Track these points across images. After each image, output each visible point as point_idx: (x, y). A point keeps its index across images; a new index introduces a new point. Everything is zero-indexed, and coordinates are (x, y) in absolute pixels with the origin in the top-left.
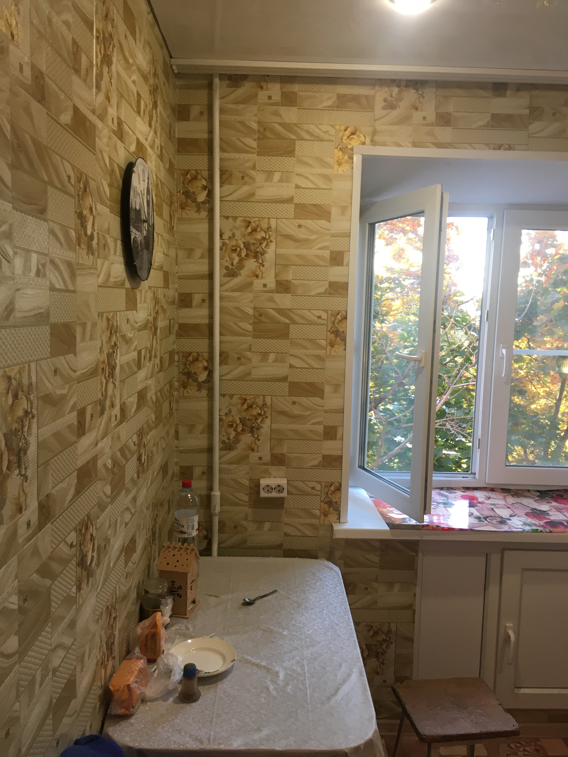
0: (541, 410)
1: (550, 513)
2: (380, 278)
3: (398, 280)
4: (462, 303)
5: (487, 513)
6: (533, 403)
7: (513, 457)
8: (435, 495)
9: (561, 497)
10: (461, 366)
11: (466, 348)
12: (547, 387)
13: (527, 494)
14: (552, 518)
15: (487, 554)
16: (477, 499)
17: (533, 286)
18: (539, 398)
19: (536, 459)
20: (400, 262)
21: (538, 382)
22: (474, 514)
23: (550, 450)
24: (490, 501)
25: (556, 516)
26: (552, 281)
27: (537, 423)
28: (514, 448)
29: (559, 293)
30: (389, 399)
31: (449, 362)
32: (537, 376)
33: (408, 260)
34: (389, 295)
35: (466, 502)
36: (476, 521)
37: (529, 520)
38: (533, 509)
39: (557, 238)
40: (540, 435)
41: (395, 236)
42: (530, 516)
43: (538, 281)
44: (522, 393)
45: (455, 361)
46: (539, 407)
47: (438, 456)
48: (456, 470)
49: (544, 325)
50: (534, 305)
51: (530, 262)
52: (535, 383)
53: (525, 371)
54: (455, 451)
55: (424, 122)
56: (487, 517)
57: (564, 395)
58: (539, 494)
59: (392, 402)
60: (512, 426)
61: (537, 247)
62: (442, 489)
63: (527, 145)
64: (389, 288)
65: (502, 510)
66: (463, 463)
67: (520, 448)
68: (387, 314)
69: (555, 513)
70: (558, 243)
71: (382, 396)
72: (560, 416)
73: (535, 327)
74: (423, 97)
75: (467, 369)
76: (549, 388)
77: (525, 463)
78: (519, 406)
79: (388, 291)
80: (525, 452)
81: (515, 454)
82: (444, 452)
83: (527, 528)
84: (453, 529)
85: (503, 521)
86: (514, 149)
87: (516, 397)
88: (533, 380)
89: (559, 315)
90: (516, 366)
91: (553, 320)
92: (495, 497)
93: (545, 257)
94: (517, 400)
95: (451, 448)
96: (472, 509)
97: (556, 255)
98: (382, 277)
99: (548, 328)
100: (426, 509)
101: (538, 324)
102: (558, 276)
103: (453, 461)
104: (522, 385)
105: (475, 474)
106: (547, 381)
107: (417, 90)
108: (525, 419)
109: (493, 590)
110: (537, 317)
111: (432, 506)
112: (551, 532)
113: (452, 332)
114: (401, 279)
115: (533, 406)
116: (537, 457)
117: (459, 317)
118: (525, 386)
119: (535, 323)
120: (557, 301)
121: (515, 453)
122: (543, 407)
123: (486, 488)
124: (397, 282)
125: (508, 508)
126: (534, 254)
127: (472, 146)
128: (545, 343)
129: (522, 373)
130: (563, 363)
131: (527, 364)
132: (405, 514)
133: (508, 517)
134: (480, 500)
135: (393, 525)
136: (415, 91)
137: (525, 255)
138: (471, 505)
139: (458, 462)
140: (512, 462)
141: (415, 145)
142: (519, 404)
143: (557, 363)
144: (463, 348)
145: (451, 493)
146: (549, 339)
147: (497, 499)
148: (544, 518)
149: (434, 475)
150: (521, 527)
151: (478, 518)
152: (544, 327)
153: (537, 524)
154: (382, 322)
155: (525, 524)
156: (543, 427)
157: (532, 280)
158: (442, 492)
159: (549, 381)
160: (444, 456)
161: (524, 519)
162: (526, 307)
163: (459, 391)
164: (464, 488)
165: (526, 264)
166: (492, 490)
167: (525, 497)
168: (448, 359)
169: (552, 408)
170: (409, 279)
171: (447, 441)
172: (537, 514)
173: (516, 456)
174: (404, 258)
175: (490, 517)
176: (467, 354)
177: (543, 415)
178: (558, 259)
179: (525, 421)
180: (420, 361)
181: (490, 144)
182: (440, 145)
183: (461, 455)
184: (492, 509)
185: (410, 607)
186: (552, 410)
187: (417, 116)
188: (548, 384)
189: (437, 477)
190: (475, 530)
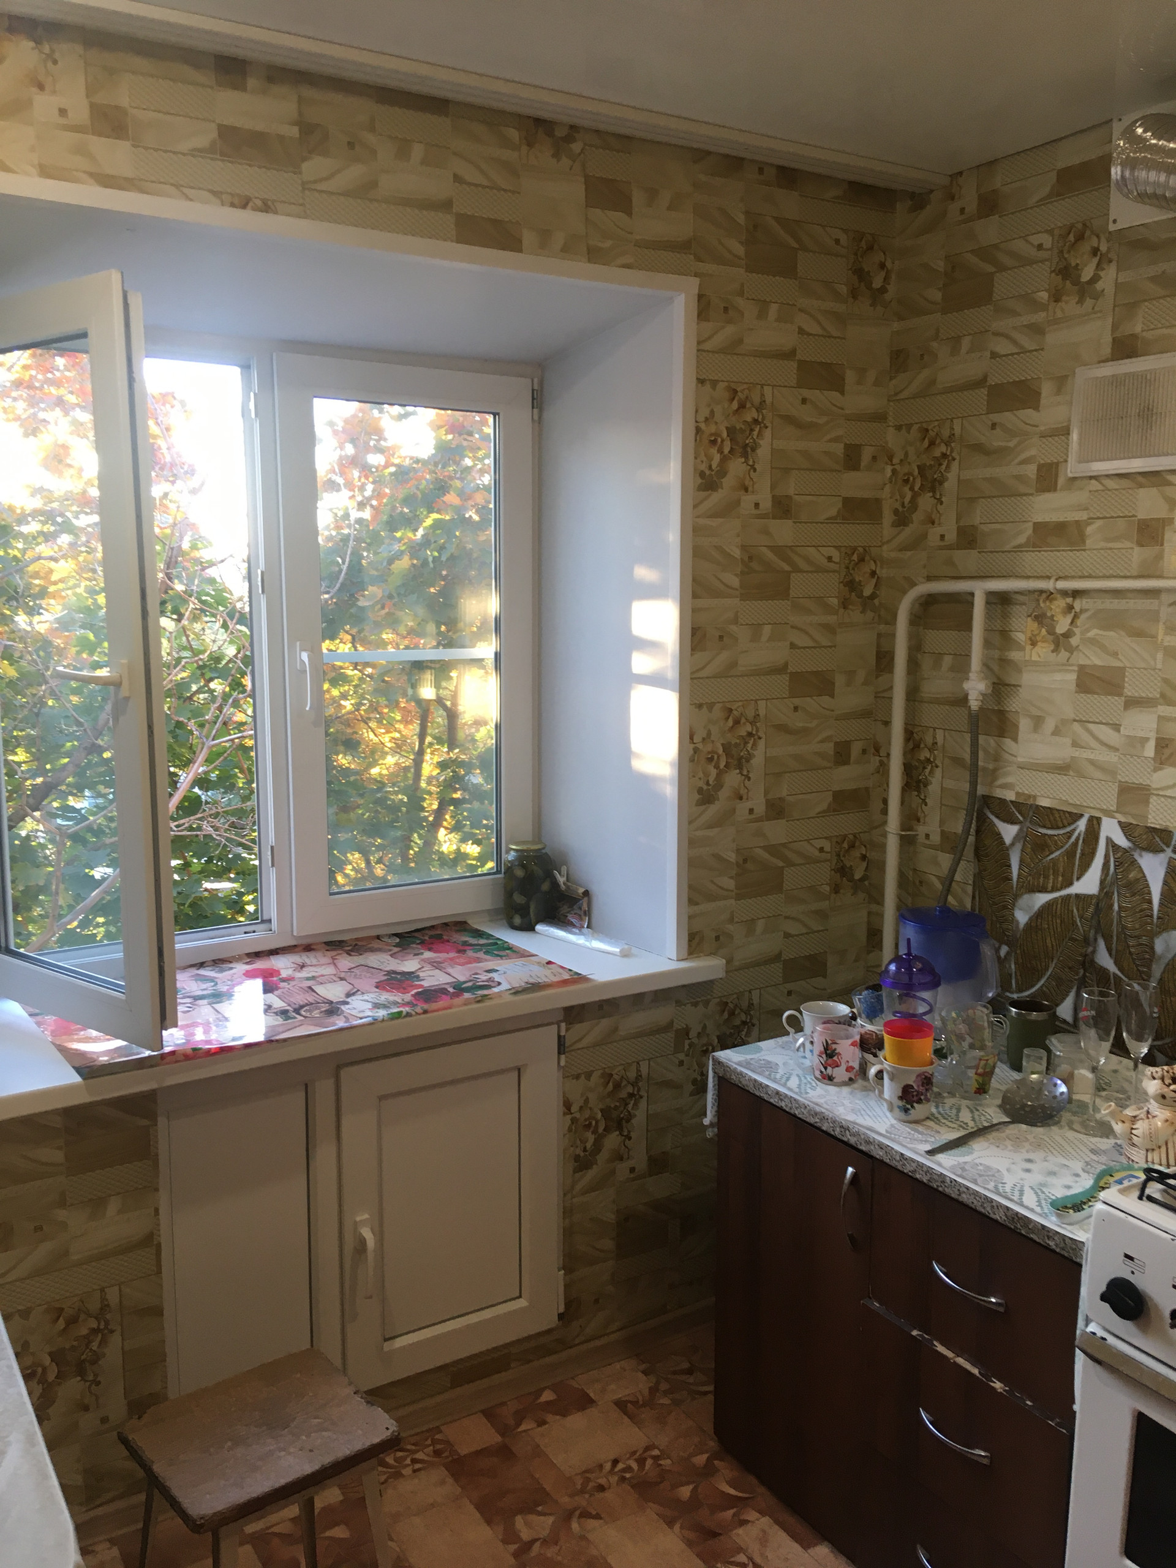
0: (392, 776)
1: (421, 974)
2: (19, 511)
3: (62, 515)
4: (212, 564)
5: (300, 999)
6: (375, 763)
7: (346, 876)
8: (186, 983)
9: (439, 938)
10: (222, 698)
11: (230, 661)
12: (395, 731)
13: (376, 944)
14: (426, 984)
15: (306, 1085)
16: (278, 972)
17: (349, 526)
18: (384, 754)
19: (389, 872)
20: (60, 474)
21: (379, 722)
22: (275, 1006)
23: (411, 852)
24: (304, 974)
25: (433, 978)
26: (385, 518)
27: (381, 802)
28: (346, 857)
29: (400, 540)
30: (68, 785)
31: (198, 692)
32: (376, 709)
33: (81, 470)
34: (44, 549)
35: (258, 983)
36: (279, 1020)
37: (385, 997)
38: (389, 973)
39: (386, 434)
40: (391, 825)
41: (42, 415)
42: (384, 989)
43: (359, 521)
44: (351, 745)
45: (209, 689)
46: (385, 772)
47: (193, 896)
48: (233, 920)
49: (379, 606)
50: (356, 568)
51: (340, 480)
52: (373, 724)
53: (353, 702)
54: (230, 880)
55: (62, 121)
56: (302, 1007)
57: (426, 743)
58: (398, 940)
59: (78, 790)
60: (337, 814)
61: (350, 450)
62: (201, 965)
63: (301, 205)
64: (41, 533)
65: (329, 986)
66: (248, 903)
67: (357, 855)
68: (43, 593)
69: (431, 973)
70: (388, 444)
71: (49, 780)
72: (423, 785)
73: (362, 609)
74: (55, 62)
75: (236, 704)
76: (399, 732)
77: (368, 885)
78: (346, 772)
79: (39, 540)
80: (368, 862)
81: (348, 869)
82: (207, 885)
83: (381, 1013)
84: (230, 1049)
85: (333, 1009)
86: (276, 212)
87: (340, 756)
88: (370, 719)
89: (404, 585)
90: (335, 692)
91: (395, 595)
92: (314, 962)
93: (366, 469)
94: (343, 760)
95: (219, 875)
96: (270, 995)
97: (386, 466)
98: (22, 508)
99: (387, 610)
100: (165, 1017)
101: (366, 604)
102: (394, 508)
103: (225, 903)
104: (349, 731)
105: (270, 921)
106: (394, 718)
107: (38, 42)
108: (362, 796)
109: (325, 1155)
110: (364, 590)
111: (180, 1008)
112: (425, 1012)
113: (197, 626)
114: (68, 514)
115: (375, 771)
116: (390, 869)
117: (208, 594)
118: (356, 733)
119: (362, 603)
120: (399, 556)
121: (350, 867)
122: (391, 770)
123: (295, 946)
124: (59, 519)
125: (342, 979)
126: (346, 464)
127: (182, 191)
128: (383, 644)
129: (348, 705)
130: (420, 678)
131: (356, 686)
132: (117, 1038)
133: (342, 998)
134: (284, 974)
135: (89, 1070)
136: (32, 44)
137: (329, 467)
138: (268, 989)
139: (236, 902)
140: (344, 886)
141: (45, 172)
142: (347, 768)
143: (409, 680)
144: (224, 662)
145: (222, 971)
146: (390, 636)
147: (319, 966)
148: (412, 986)
149: (177, 938)
150: (370, 1013)
151: (284, 1013)
152: (379, 610)
153: (400, 1001)
154: (32, 612)
155: (377, 1006)
156: (395, 808)
157: (346, 516)
158: (202, 972)
159: (398, 718)
160: (206, 894)
161: (373, 996)
162: (341, 571)
163: (225, 752)
164: (248, 955)
165: (332, 486)
166: (308, 948)
167: (373, 950)
168: (194, 688)
169: (409, 771)
170: (87, 514)
171: (208, 862)
172: (399, 981)
173: (352, 873)
174: (70, 466)
175: (307, 1005)
176: (233, 672)
177: (394, 785)
178: (391, 474)
179: (360, 801)
180: (117, 684)
181: (221, 193)
182: (107, 181)
183: (242, 886)
184: (310, 988)
185: (150, 1241)
186: (409, 775)
187: (44, 105)
188: (397, 726)
189: (185, 943)
190: (277, 1041)
